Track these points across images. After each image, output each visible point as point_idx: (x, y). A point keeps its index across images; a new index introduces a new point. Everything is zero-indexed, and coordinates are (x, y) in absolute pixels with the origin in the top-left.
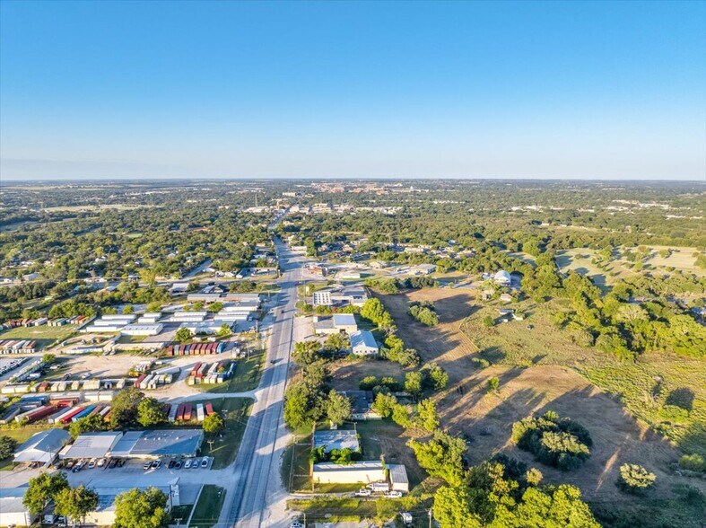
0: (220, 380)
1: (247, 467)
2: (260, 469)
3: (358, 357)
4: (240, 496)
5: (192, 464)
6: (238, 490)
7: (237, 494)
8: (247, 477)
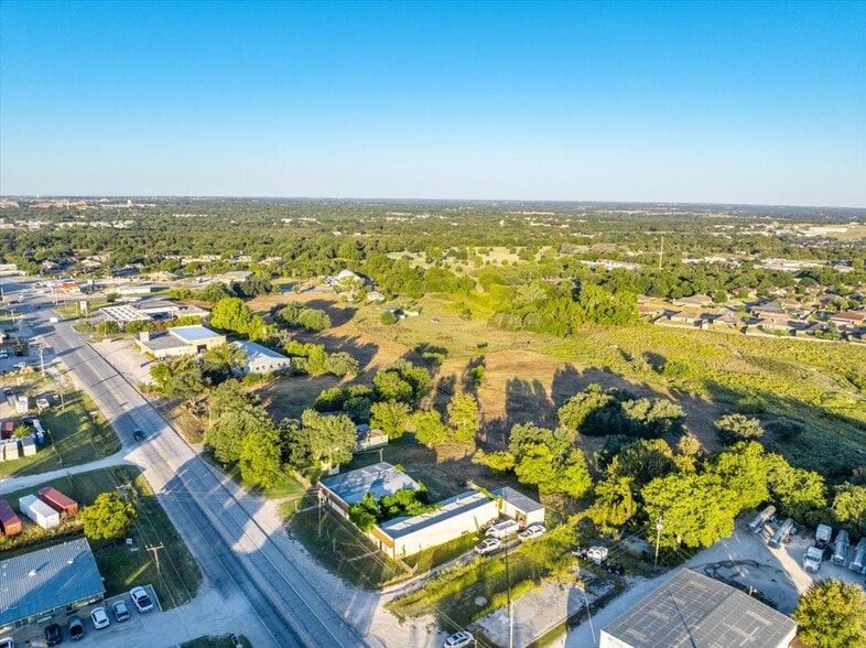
0: (30, 450)
1: (244, 578)
2: (274, 571)
3: (261, 376)
4: (286, 634)
5: (113, 615)
6: (270, 625)
7: (278, 634)
8: (264, 596)
